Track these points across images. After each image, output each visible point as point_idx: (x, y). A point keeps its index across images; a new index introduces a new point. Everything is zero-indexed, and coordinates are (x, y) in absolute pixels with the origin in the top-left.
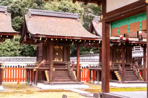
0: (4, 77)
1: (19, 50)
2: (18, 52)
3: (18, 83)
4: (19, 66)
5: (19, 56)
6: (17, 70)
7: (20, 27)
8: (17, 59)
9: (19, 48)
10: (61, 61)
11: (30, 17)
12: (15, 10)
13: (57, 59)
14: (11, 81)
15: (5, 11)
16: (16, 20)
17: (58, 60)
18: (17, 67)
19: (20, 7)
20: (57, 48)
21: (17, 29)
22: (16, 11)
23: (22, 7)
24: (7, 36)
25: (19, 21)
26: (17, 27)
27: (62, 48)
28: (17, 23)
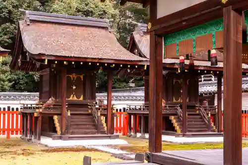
1: (8, 80)
2: (6, 85)
3: (8, 137)
4: (9, 108)
5: (9, 91)
6: (6, 115)
7: (10, 41)
9: (9, 77)
10: (81, 98)
11: (28, 25)
12: (3, 12)
13: (73, 96)
16: (3, 30)
17: (75, 98)
18: (6, 110)
19: (11, 8)
20: (74, 78)
21: (6, 44)
22: (4, 15)
23: (14, 7)
25: (8, 31)
26: (6, 42)
27: (82, 78)
28: (5, 34)
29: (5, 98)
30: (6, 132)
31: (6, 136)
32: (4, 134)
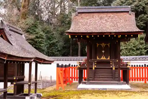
0: (131, 77)
2: (143, 51)
3: (145, 82)
4: (145, 65)
5: (145, 55)
6: (144, 69)
7: (144, 25)
8: (143, 58)
9: (144, 47)
12: (140, 8)
14: (135, 81)
15: (129, 10)
16: (140, 19)
18: (144, 66)
19: (144, 5)
22: (140, 10)
23: (146, 4)
24: (132, 36)
25: (143, 19)
26: (142, 26)
28: (141, 21)
29: (143, 59)
30: (144, 79)
31: (144, 82)
32: (143, 81)
